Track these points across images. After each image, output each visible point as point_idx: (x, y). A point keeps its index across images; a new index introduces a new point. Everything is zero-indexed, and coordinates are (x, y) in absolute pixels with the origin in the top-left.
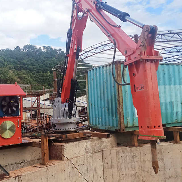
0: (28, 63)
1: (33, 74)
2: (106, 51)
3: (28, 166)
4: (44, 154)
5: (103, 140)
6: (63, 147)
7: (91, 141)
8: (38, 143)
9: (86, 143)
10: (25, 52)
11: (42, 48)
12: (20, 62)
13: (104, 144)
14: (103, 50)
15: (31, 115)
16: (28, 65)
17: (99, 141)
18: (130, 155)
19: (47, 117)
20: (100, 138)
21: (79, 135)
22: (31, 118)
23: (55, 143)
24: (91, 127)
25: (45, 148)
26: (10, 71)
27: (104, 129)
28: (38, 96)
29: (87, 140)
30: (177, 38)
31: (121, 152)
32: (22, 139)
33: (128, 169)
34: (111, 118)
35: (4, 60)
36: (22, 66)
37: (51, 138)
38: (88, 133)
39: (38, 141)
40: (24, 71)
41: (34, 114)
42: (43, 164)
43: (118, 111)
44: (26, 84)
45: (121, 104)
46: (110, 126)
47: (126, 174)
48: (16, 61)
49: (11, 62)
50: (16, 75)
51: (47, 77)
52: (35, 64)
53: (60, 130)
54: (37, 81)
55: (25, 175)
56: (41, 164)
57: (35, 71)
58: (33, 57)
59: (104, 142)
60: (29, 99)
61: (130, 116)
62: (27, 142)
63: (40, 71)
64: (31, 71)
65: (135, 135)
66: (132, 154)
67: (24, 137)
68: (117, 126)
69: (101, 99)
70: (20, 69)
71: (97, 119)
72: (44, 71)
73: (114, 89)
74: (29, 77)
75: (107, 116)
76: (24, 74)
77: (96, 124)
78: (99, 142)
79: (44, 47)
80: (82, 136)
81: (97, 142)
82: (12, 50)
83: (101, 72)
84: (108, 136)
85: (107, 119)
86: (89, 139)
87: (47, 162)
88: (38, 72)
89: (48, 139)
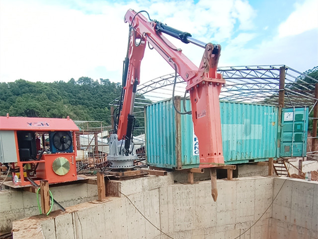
0: (84, 97)
1: (90, 110)
2: (166, 86)
3: (84, 202)
4: (100, 191)
5: (160, 178)
6: (119, 184)
7: (148, 179)
8: (93, 180)
9: (143, 181)
10: (80, 85)
11: (99, 81)
12: (75, 96)
13: (161, 181)
14: (164, 85)
15: (88, 153)
16: (84, 100)
17: (157, 178)
18: (186, 191)
20: (157, 176)
21: (136, 173)
23: (112, 181)
24: (149, 165)
25: (102, 185)
26: (65, 105)
27: (162, 167)
28: (96, 133)
29: (144, 178)
30: (239, 76)
31: (178, 189)
32: (78, 176)
33: (183, 205)
34: (169, 156)
35: (58, 94)
36: (77, 100)
37: (107, 176)
38: (146, 171)
39: (94, 178)
40: (80, 106)
42: (100, 200)
43: (176, 149)
44: (82, 120)
45: (179, 141)
46: (167, 164)
47: (181, 209)
48: (71, 94)
49: (65, 96)
50: (72, 110)
51: (105, 113)
52: (92, 98)
53: (116, 168)
54: (95, 117)
55: (82, 211)
56: (98, 201)
57: (92, 106)
58: (89, 91)
60: (86, 136)
61: (187, 154)
62: (83, 179)
63: (97, 106)
64: (88, 107)
65: (191, 173)
66: (188, 190)
67: (80, 174)
68: (174, 164)
69: (159, 137)
70: (76, 104)
71: (155, 157)
72: (102, 107)
73: (173, 126)
74: (85, 112)
75: (165, 154)
76: (80, 109)
77: (154, 163)
79: (101, 79)
80: (139, 174)
81: (154, 180)
83: (161, 108)
84: (165, 174)
86: (146, 177)
87: (103, 198)
88: (95, 108)
89: (104, 176)
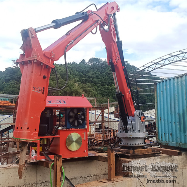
0: (93, 76)
1: (98, 87)
2: (176, 62)
3: (93, 180)
4: (110, 169)
5: (174, 158)
7: (161, 158)
8: (104, 157)
9: (155, 160)
10: (90, 65)
12: (85, 75)
14: (173, 61)
15: (95, 128)
16: (93, 78)
19: (112, 131)
20: (171, 156)
21: (147, 151)
22: (95, 131)
23: (122, 159)
24: (160, 144)
25: (112, 163)
26: (76, 84)
27: (175, 146)
28: (103, 109)
29: (156, 157)
32: (89, 152)
34: (183, 134)
35: (70, 74)
36: (87, 79)
37: (118, 153)
38: (157, 150)
39: (104, 155)
40: (89, 84)
41: (98, 128)
42: (109, 180)
44: (91, 97)
46: (181, 143)
48: (82, 74)
49: (76, 75)
50: (81, 88)
51: (112, 90)
52: (100, 77)
53: (126, 145)
56: (107, 180)
57: (100, 84)
58: (98, 70)
59: (175, 161)
60: (93, 112)
62: (94, 155)
63: (105, 84)
64: (96, 84)
67: (90, 150)
69: (171, 114)
70: (85, 82)
71: (167, 134)
72: (109, 84)
74: (93, 90)
76: (89, 87)
77: (165, 141)
78: (169, 160)
80: (150, 152)
81: (167, 160)
82: (78, 63)
84: (179, 154)
85: (178, 135)
86: (158, 156)
87: (113, 178)
88: (103, 85)
89: (114, 154)
